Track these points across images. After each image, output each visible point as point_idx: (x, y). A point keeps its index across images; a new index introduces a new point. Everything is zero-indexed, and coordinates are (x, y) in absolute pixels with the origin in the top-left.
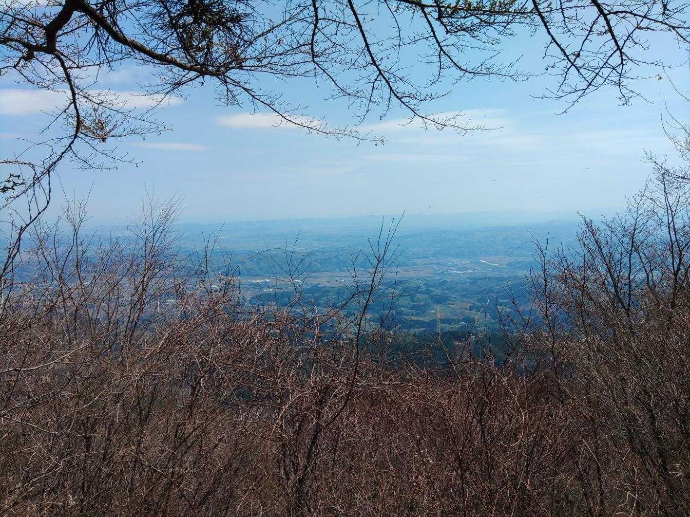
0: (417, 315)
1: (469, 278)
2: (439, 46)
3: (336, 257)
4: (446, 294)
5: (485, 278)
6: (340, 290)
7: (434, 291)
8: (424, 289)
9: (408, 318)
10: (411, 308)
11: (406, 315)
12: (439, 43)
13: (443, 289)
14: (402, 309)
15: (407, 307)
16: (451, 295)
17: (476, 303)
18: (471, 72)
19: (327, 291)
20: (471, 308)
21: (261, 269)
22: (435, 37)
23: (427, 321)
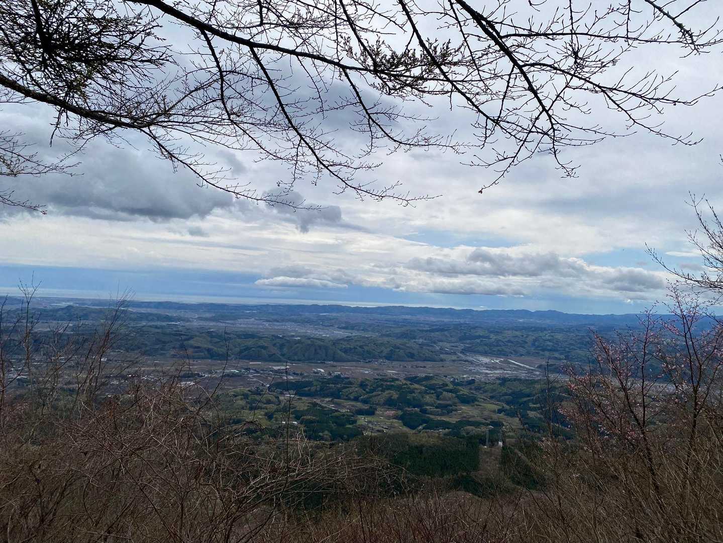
0: (442, 415)
1: (498, 378)
2: (367, 113)
3: (361, 347)
4: (473, 394)
5: (515, 380)
6: (364, 382)
7: (461, 390)
8: (451, 387)
9: (432, 417)
10: (437, 407)
11: (431, 413)
12: (366, 110)
13: (471, 389)
14: (428, 407)
15: (432, 405)
16: (479, 396)
17: (505, 405)
18: (406, 144)
19: (350, 383)
20: (500, 411)
21: (283, 355)
22: (361, 102)
23: (453, 422)
